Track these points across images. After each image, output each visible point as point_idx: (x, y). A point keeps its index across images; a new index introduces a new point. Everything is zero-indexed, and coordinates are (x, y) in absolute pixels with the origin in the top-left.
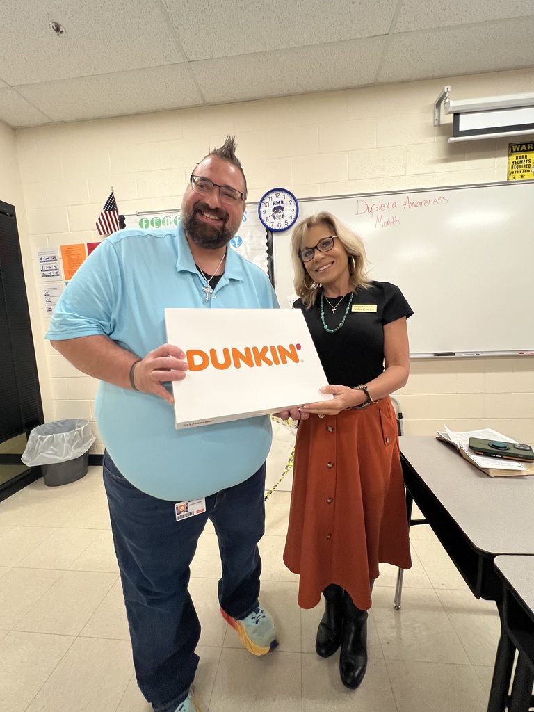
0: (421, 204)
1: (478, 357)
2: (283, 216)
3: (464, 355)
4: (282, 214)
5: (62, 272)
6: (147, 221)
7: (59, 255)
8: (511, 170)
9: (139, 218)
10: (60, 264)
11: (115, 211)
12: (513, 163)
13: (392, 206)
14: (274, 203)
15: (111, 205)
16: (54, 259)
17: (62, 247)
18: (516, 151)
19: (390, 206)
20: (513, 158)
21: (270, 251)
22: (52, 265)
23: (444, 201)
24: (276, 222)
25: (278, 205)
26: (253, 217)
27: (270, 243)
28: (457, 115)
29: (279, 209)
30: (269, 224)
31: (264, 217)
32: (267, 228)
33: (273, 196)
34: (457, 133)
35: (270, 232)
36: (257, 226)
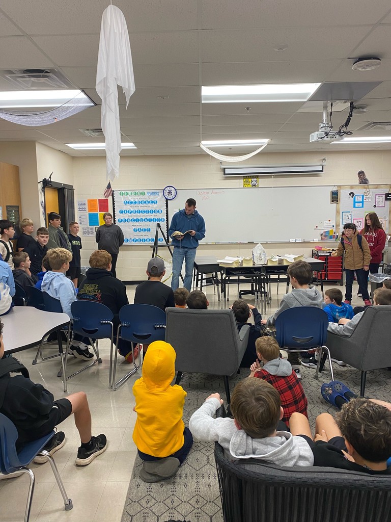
0: (217, 193)
1: (237, 244)
2: (172, 195)
5: (87, 209)
6: (123, 193)
7: (87, 203)
8: (244, 184)
9: (119, 192)
10: (87, 206)
11: (110, 188)
12: (244, 182)
13: (207, 193)
14: (168, 190)
15: (109, 186)
16: (84, 204)
17: (88, 200)
18: (245, 178)
20: (245, 180)
21: (167, 206)
22: (83, 206)
24: (169, 196)
26: (161, 194)
27: (167, 204)
28: (225, 169)
29: (170, 192)
30: (167, 197)
31: (165, 195)
32: (166, 199)
33: (168, 188)
34: (225, 174)
35: (167, 200)
36: (162, 197)
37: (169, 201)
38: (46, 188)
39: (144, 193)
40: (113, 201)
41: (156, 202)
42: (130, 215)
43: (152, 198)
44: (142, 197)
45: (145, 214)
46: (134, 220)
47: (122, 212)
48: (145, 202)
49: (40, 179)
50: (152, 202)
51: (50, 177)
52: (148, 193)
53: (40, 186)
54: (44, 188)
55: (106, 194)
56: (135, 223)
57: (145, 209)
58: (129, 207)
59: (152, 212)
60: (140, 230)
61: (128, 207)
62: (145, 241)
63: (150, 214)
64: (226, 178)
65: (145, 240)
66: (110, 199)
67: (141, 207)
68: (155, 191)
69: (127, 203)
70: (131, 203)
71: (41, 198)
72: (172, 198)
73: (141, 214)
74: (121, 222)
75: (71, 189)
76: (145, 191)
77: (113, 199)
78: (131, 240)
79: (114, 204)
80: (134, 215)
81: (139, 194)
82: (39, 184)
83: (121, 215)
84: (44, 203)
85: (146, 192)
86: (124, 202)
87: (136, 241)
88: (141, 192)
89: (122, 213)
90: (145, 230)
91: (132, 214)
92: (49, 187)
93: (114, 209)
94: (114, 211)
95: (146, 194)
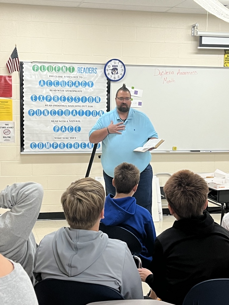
0: (185, 74)
1: (211, 153)
2: (117, 73)
3: (204, 152)
4: (116, 72)
6: (37, 67)
8: (225, 62)
11: (17, 59)
12: (226, 58)
13: (171, 73)
14: (113, 66)
15: (15, 55)
18: (227, 53)
19: (170, 73)
20: (226, 56)
21: (109, 91)
23: (196, 73)
24: (113, 76)
25: (115, 67)
26: (100, 71)
27: (109, 87)
28: (201, 37)
29: (115, 69)
30: (109, 77)
31: (107, 73)
32: (108, 79)
33: (113, 62)
34: (201, 45)
35: (109, 81)
36: (102, 76)
37: (112, 84)
39: (73, 69)
40: (22, 80)
41: (92, 84)
42: (48, 103)
43: (86, 77)
44: (68, 74)
45: (73, 103)
46: (55, 113)
47: (35, 98)
48: (74, 84)
50: (86, 84)
52: (79, 69)
55: (9, 69)
56: (57, 117)
57: (74, 95)
58: (48, 90)
59: (84, 100)
60: (63, 129)
61: (46, 91)
62: (71, 147)
63: (81, 103)
64: (200, 52)
65: (71, 145)
66: (15, 75)
67: (66, 91)
68: (92, 66)
69: (43, 83)
70: (51, 84)
73: (66, 103)
74: (33, 114)
76: (74, 65)
77: (21, 77)
78: (48, 146)
79: (22, 84)
80: (56, 103)
81: (64, 69)
83: (34, 103)
85: (76, 67)
86: (40, 82)
87: (56, 147)
88: (68, 66)
89: (36, 100)
90: (72, 129)
91: (53, 103)
93: (22, 93)
94: (22, 97)
95: (76, 69)
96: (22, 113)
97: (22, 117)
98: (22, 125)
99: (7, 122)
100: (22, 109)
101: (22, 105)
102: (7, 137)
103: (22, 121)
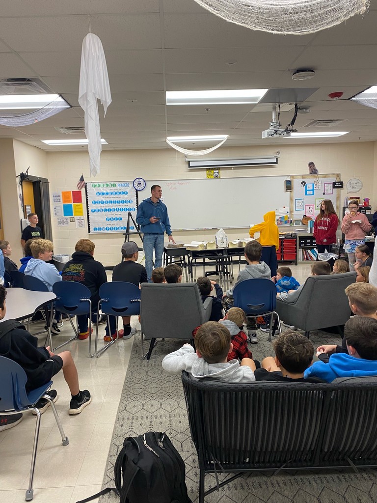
0: (183, 184)
1: (202, 230)
2: (141, 186)
5: (62, 201)
6: (95, 185)
7: (61, 195)
8: (207, 175)
9: (92, 184)
10: (61, 198)
11: (83, 181)
13: (174, 184)
14: (138, 182)
15: (82, 179)
16: (59, 196)
17: (62, 192)
18: (208, 170)
20: (208, 172)
21: (137, 196)
22: (58, 198)
23: (189, 183)
24: (139, 187)
26: (131, 186)
27: (137, 194)
28: (189, 162)
29: (139, 184)
30: (136, 188)
31: (135, 186)
32: (136, 190)
33: (138, 180)
34: (189, 167)
35: (137, 191)
36: (132, 188)
37: (138, 192)
38: (23, 182)
39: (115, 185)
40: (86, 193)
41: (127, 193)
42: (102, 205)
43: (123, 189)
44: (113, 188)
45: (117, 204)
46: (106, 210)
47: (94, 203)
48: (116, 193)
49: (18, 173)
50: (123, 193)
51: (27, 172)
52: (119, 185)
53: (18, 180)
54: (21, 181)
55: (80, 186)
56: (108, 213)
57: (117, 199)
59: (123, 202)
60: (112, 219)
61: (101, 198)
62: (117, 229)
63: (121, 204)
65: (117, 228)
66: (83, 191)
67: (112, 198)
68: (126, 183)
69: (99, 194)
70: (103, 194)
71: (19, 191)
72: (141, 189)
73: (113, 204)
74: (94, 212)
75: (46, 182)
76: (116, 183)
77: (86, 191)
78: (104, 229)
79: (87, 195)
80: (106, 205)
81: (110, 185)
82: (17, 178)
83: (94, 205)
84: (22, 196)
85: (117, 183)
86: (97, 193)
87: (108, 230)
88: (112, 183)
89: (95, 203)
90: (117, 219)
91: (105, 205)
92: (26, 181)
93: (87, 200)
94: (87, 202)
95: (117, 185)
96: (88, 211)
97: (88, 213)
98: (88, 218)
99: (80, 217)
100: (88, 209)
101: (87, 207)
102: (81, 225)
103: (88, 216)
